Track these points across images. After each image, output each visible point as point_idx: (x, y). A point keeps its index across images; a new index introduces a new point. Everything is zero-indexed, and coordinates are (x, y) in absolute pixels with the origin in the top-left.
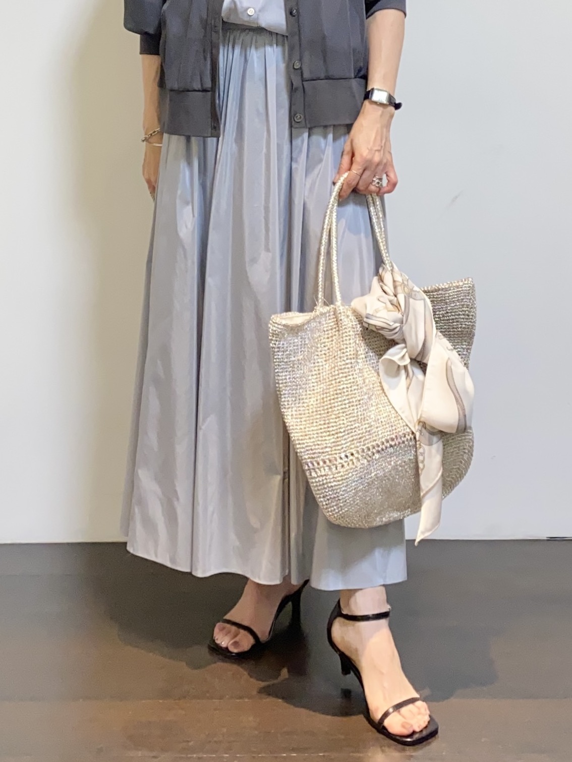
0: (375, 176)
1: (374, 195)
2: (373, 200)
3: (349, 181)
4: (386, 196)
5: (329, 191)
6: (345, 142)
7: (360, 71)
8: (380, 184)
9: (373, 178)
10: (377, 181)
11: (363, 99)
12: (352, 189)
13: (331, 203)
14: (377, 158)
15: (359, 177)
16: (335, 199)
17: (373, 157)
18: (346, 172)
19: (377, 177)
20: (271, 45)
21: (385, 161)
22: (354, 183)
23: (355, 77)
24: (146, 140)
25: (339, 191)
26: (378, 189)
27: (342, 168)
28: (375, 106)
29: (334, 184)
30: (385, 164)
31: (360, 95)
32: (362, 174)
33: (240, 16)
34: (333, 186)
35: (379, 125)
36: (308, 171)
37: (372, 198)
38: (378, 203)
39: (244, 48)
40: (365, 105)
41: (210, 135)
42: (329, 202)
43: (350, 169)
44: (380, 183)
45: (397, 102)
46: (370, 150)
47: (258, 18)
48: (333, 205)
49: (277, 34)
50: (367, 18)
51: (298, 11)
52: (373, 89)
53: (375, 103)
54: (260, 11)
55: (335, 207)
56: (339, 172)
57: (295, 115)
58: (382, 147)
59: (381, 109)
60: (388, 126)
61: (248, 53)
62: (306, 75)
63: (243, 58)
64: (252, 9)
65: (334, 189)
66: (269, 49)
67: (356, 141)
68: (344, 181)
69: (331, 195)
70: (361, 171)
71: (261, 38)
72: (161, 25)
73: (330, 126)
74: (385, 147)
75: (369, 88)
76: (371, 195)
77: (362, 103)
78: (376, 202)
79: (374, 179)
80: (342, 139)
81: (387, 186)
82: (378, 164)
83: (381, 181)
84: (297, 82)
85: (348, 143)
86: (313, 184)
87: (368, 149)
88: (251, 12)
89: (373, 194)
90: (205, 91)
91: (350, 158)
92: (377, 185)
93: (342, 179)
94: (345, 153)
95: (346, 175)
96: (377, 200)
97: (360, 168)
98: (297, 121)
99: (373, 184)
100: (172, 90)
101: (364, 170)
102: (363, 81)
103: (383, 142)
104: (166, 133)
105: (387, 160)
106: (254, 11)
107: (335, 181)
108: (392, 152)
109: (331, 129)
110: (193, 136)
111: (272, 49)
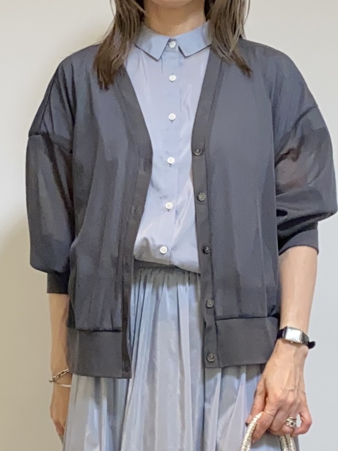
0: (289, 416)
1: (288, 436)
2: (286, 441)
3: (263, 422)
4: (300, 437)
5: (242, 431)
6: (258, 382)
7: (273, 310)
8: (294, 425)
9: (287, 418)
10: (291, 421)
11: (275, 338)
12: (265, 430)
13: (244, 444)
14: (291, 399)
15: (273, 418)
16: (248, 440)
17: (287, 397)
18: (260, 412)
19: (291, 418)
20: (184, 284)
21: (298, 401)
22: (268, 424)
23: (268, 316)
24: (54, 380)
25: (252, 432)
26: (292, 430)
27: (255, 408)
28: (288, 345)
29: (247, 424)
30: (300, 405)
31: (272, 333)
32: (276, 415)
33: (153, 254)
34: (246, 427)
35: (293, 365)
36: (221, 413)
37: (286, 439)
38: (292, 444)
39: (156, 287)
40: (278, 345)
41: (120, 376)
42: (242, 444)
43: (263, 410)
44: (294, 423)
45: (311, 341)
46: (284, 391)
47: (170, 256)
48: (246, 446)
49: (189, 272)
50: (280, 254)
51: (211, 249)
52: (286, 328)
53: (289, 342)
54: (173, 249)
55: (248, 449)
56: (252, 413)
57: (208, 354)
58: (295, 387)
59: (294, 348)
60: (301, 365)
61: (160, 292)
62: (219, 314)
63: (155, 297)
64: (165, 248)
65: (247, 430)
66: (181, 288)
67: (269, 381)
68: (257, 421)
69: (243, 437)
70: (275, 411)
71: (173, 277)
72: (70, 264)
73: (244, 365)
74: (299, 388)
75: (282, 327)
76: (285, 436)
77: (276, 342)
78: (290, 443)
79: (288, 420)
80: (255, 379)
81: (301, 427)
82: (292, 405)
83: (295, 422)
84: (210, 321)
85: (261, 383)
86: (227, 424)
87: (281, 388)
88: (163, 250)
89: (286, 435)
90: (116, 331)
91: (263, 399)
92: (291, 426)
93: (255, 420)
94: (258, 393)
95: (258, 416)
96: (291, 441)
97: (274, 408)
98: (210, 361)
99: (287, 424)
100: (81, 330)
101: (278, 411)
102: (276, 320)
103: (297, 381)
104: (75, 373)
105: (301, 400)
106: (166, 249)
107: (248, 422)
108: (306, 391)
109: (244, 369)
110: (104, 377)
111: (185, 288)
